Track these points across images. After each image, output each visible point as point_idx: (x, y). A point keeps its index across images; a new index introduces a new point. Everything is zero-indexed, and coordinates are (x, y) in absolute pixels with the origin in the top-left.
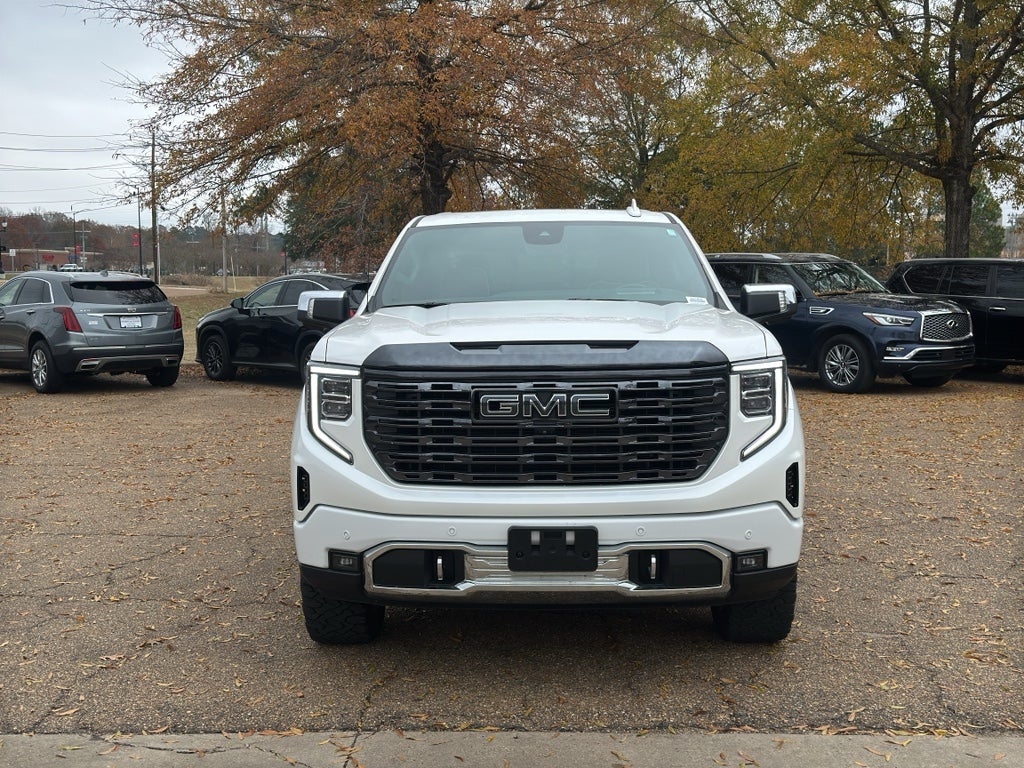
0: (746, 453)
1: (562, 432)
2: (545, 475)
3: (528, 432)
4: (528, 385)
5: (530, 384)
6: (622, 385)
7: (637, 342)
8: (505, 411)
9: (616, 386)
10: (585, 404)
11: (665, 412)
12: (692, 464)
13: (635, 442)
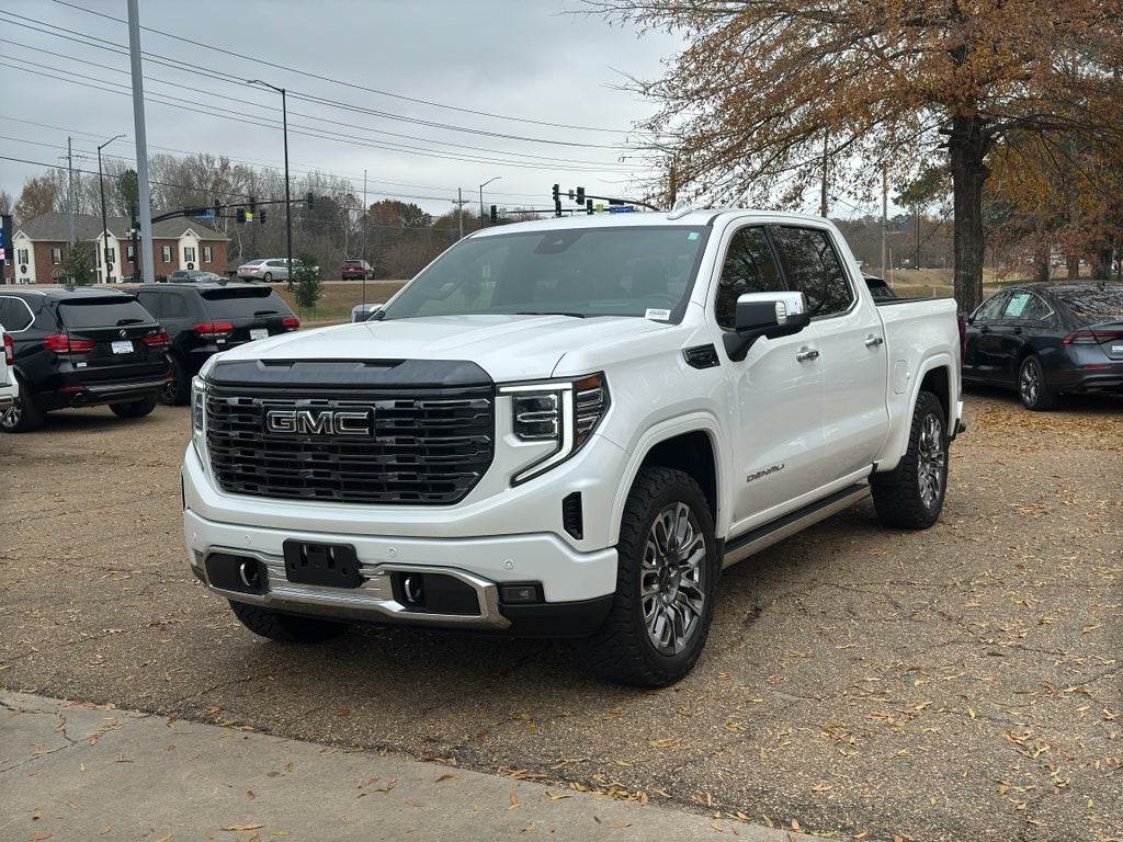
0: (519, 478)
1: (333, 449)
2: (324, 491)
3: (308, 448)
4: (308, 402)
5: (308, 401)
6: (380, 404)
7: (405, 360)
8: (285, 427)
9: (374, 405)
10: (348, 423)
11: (420, 433)
12: (451, 488)
13: (395, 462)
